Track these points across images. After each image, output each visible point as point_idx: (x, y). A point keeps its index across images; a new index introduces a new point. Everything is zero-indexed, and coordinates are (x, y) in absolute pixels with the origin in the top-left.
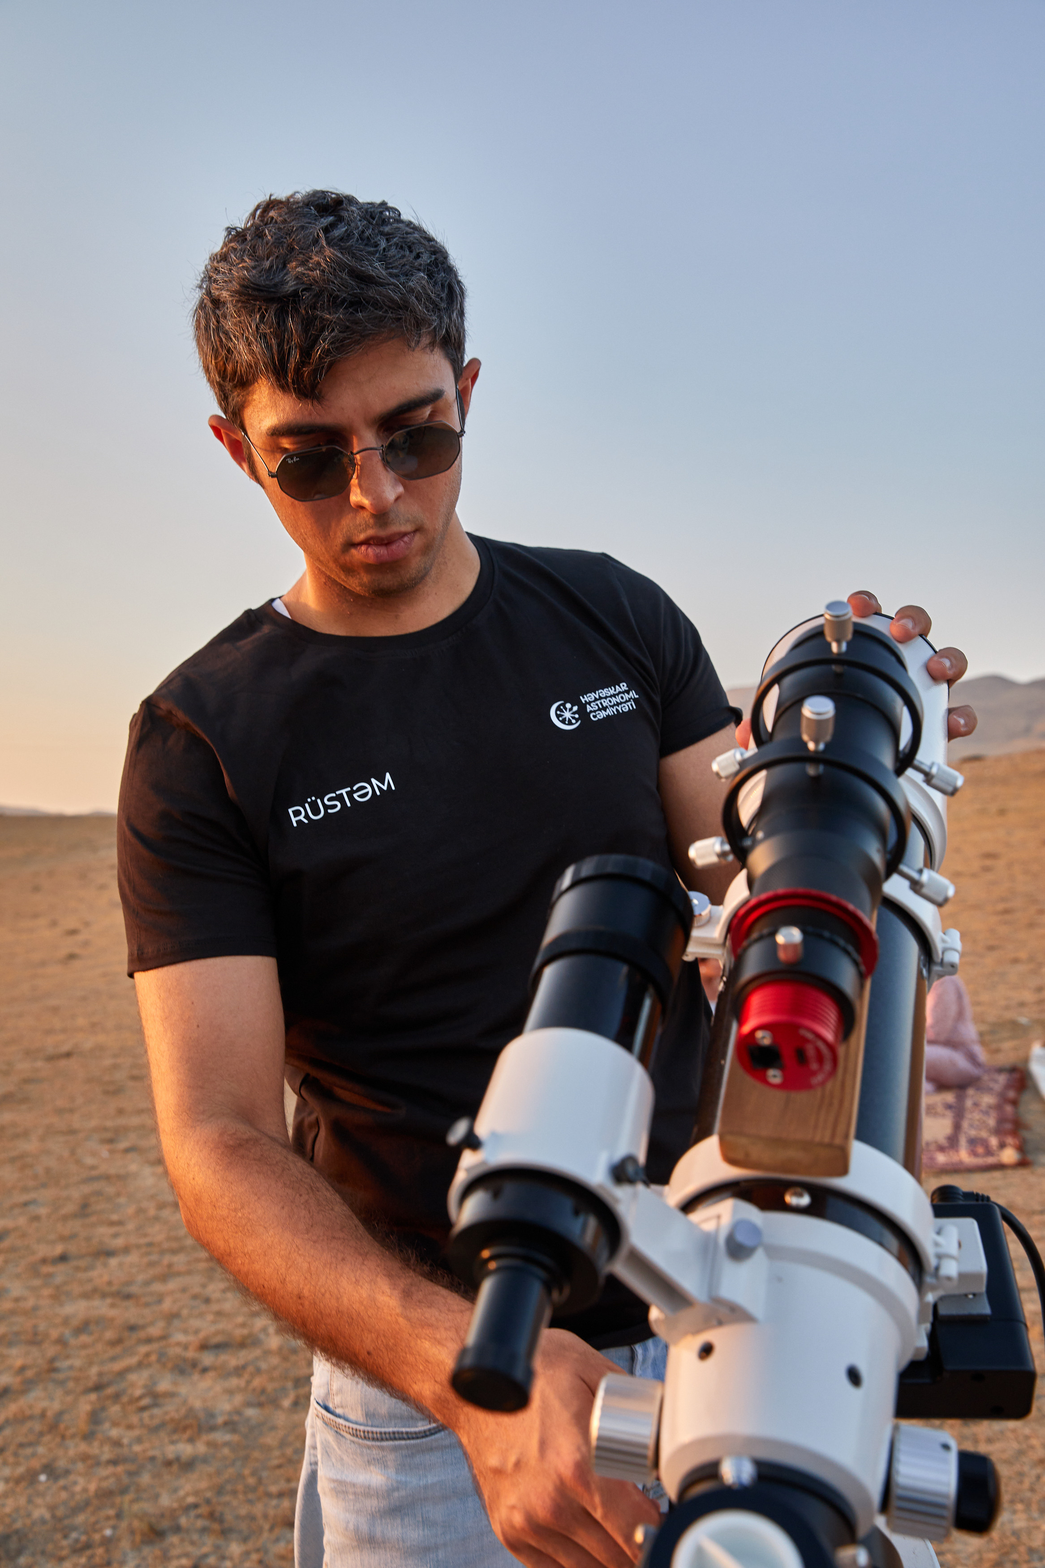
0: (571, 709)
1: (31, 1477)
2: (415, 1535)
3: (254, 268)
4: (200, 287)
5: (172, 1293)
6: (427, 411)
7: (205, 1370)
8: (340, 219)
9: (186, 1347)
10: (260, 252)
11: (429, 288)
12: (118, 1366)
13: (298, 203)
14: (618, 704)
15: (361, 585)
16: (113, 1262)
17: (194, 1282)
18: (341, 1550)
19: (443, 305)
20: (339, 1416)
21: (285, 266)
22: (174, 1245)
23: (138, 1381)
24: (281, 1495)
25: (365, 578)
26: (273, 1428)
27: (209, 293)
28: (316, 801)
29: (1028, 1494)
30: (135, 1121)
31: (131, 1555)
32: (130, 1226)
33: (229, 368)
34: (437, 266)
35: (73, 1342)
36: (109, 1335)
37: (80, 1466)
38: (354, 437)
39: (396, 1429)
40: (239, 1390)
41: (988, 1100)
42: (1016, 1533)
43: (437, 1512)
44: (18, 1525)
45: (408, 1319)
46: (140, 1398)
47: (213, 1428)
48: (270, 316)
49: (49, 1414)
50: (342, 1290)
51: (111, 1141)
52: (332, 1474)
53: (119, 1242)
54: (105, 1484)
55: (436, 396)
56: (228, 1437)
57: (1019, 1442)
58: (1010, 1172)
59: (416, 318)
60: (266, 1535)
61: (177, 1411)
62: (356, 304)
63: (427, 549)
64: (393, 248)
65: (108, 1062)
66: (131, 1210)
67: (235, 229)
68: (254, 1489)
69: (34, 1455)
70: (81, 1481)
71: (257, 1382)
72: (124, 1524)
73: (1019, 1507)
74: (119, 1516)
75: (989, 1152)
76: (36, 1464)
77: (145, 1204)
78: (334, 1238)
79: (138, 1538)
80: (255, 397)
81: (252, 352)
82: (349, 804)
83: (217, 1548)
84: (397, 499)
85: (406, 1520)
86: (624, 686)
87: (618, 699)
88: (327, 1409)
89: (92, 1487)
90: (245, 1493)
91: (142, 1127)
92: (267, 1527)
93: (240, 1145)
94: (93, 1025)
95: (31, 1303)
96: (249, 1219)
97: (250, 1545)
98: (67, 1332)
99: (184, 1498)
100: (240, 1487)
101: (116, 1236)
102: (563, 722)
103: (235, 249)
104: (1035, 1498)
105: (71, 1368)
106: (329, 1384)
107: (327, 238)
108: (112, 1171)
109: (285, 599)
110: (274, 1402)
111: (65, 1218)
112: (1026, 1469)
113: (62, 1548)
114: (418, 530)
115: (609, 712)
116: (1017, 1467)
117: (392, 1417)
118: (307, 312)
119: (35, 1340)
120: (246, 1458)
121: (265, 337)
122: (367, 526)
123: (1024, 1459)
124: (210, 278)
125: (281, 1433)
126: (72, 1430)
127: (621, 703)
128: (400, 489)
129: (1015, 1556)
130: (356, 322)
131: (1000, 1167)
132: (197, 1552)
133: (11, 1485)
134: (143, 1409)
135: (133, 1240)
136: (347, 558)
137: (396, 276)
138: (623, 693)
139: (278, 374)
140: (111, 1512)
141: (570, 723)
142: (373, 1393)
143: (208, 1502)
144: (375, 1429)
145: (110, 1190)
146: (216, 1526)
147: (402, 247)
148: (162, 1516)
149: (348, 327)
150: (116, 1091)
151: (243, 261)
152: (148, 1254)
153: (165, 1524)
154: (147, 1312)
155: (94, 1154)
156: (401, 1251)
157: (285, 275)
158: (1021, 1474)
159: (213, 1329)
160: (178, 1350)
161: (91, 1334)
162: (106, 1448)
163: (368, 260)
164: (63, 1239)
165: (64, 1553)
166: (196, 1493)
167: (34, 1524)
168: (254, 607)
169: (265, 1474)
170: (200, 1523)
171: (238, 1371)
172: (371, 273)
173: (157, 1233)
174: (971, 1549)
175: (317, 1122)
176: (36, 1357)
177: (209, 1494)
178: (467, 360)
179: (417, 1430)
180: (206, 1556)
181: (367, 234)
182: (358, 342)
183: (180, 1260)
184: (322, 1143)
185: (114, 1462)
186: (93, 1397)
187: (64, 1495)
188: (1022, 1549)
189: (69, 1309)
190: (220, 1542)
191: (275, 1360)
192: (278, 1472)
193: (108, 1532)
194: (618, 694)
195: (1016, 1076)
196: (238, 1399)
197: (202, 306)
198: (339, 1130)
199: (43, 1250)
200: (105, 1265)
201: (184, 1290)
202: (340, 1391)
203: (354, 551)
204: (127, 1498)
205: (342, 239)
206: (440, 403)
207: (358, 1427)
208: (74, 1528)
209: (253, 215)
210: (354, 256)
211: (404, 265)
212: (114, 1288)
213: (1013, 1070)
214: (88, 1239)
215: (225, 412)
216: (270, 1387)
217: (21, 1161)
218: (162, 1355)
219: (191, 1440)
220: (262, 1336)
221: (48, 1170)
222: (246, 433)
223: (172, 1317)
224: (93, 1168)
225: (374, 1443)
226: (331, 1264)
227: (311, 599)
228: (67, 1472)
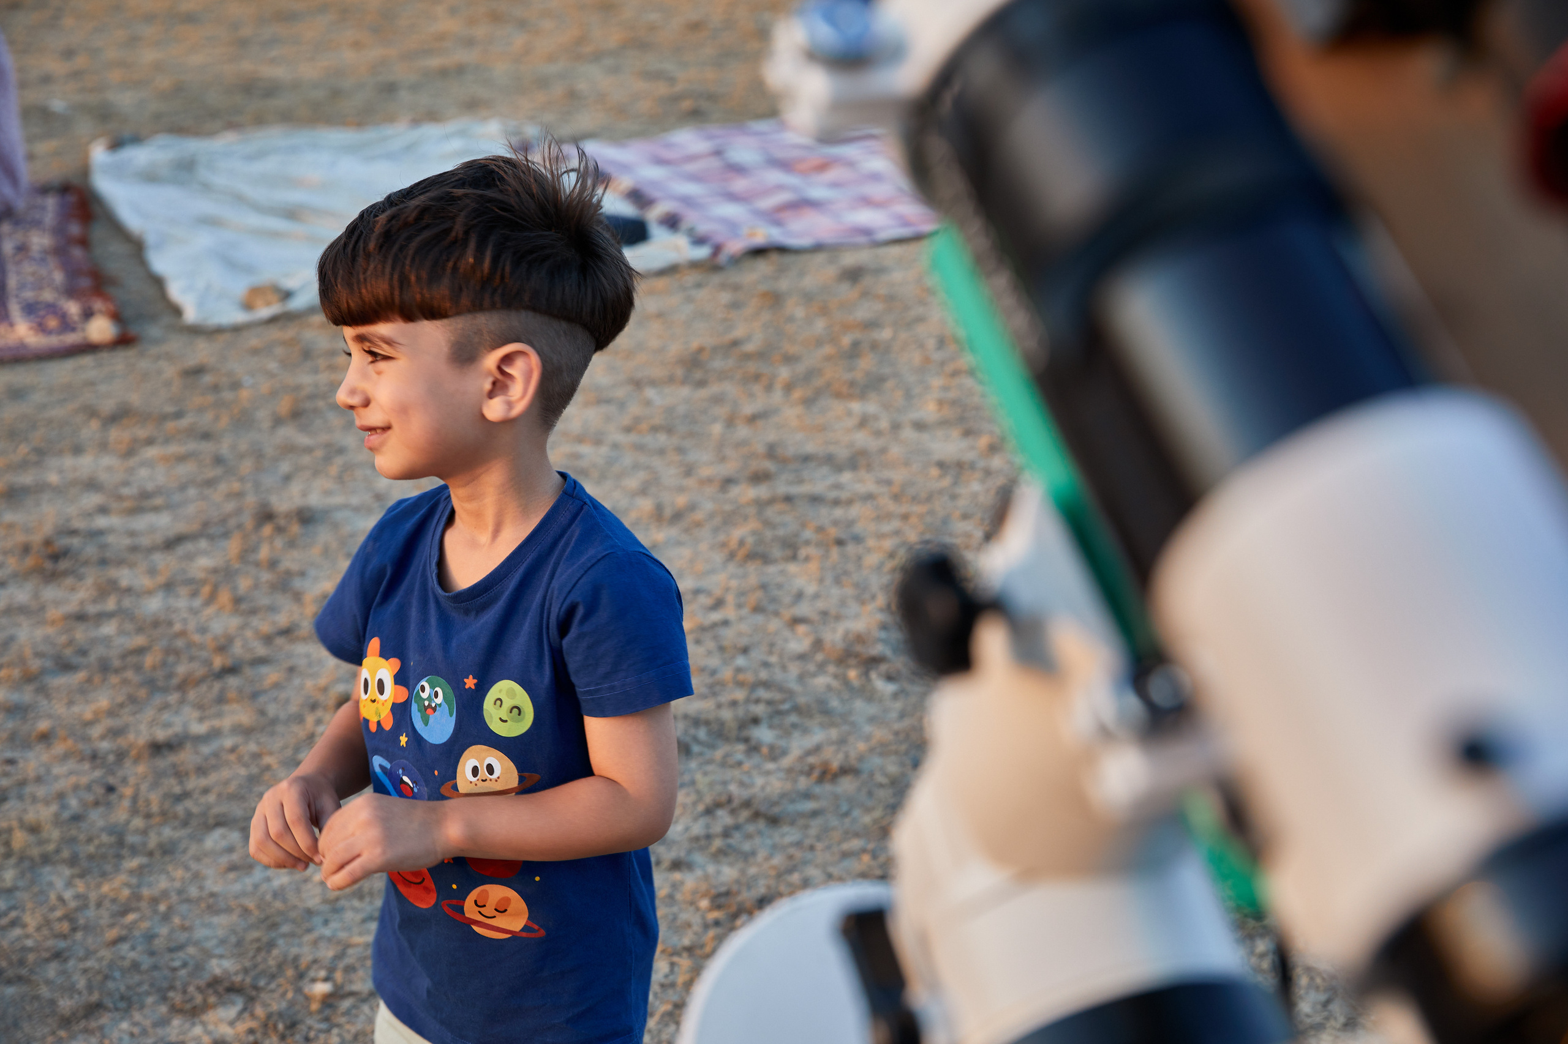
41: (40, 241)
57: (246, 765)
58: (104, 355)
75: (66, 325)
131: (89, 348)
195: (72, 199)
213: (65, 189)
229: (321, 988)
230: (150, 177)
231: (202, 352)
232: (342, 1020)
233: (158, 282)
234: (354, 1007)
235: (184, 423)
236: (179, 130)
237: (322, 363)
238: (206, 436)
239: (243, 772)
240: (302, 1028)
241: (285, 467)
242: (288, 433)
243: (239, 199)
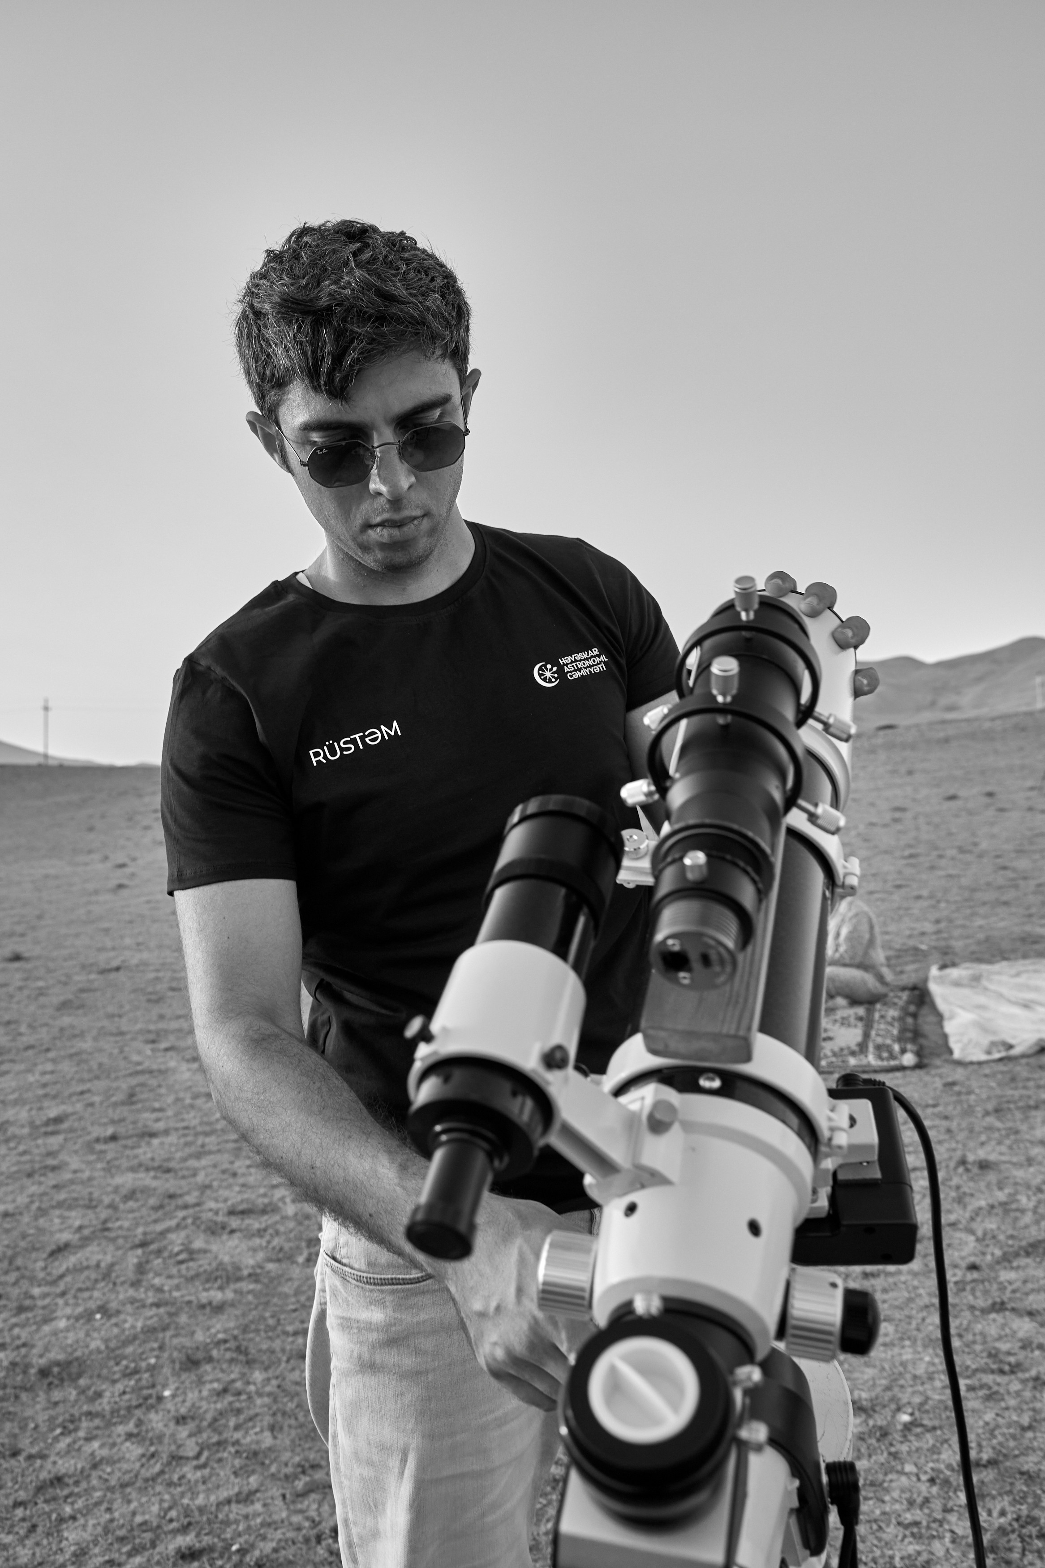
0: (551, 670)
1: (88, 1316)
2: (409, 1362)
3: (292, 285)
4: (241, 301)
5: (204, 1168)
6: (437, 413)
7: (232, 1232)
8: (366, 245)
9: (217, 1213)
10: (297, 271)
11: (443, 307)
12: (159, 1227)
13: (329, 230)
14: (590, 666)
15: (375, 561)
16: (155, 1142)
17: (224, 1159)
18: (345, 1374)
19: (454, 322)
20: (345, 1265)
21: (319, 284)
22: (207, 1129)
23: (177, 1240)
24: (296, 1334)
25: (380, 555)
26: (290, 1279)
27: (251, 306)
28: (333, 743)
29: (915, 1333)
30: (174, 1025)
31: (171, 1380)
32: (170, 1113)
33: (268, 372)
34: (448, 289)
35: (122, 1206)
36: (152, 1201)
37: (129, 1308)
38: (375, 433)
39: (393, 1276)
40: (261, 1248)
41: (893, 1013)
42: (903, 1364)
43: (427, 1344)
44: (78, 1353)
45: (404, 1188)
46: (178, 1254)
47: (239, 1279)
48: (307, 327)
49: (103, 1265)
50: (348, 1163)
51: (153, 1042)
52: (340, 1312)
53: (161, 1125)
54: (149, 1323)
55: (445, 400)
56: (252, 1286)
57: (909, 1292)
58: (908, 1072)
59: (432, 333)
60: (283, 1365)
61: (210, 1264)
62: (381, 319)
63: (433, 531)
64: (412, 271)
65: (152, 975)
66: (170, 1099)
67: (273, 251)
68: (274, 1329)
69: (91, 1298)
70: (130, 1320)
71: (276, 1242)
72: (166, 1355)
73: (907, 1343)
74: (161, 1348)
75: (892, 1057)
76: (92, 1305)
77: (181, 1095)
78: (342, 1119)
79: (177, 1366)
80: (290, 396)
81: (289, 357)
82: (361, 747)
83: (243, 1375)
84: (410, 487)
85: (402, 1349)
86: (595, 651)
87: (591, 662)
88: (334, 1259)
89: (139, 1325)
90: (266, 1332)
91: (180, 1030)
92: (284, 1358)
93: (263, 1039)
94: (138, 944)
95: (87, 1174)
96: (270, 1102)
97: (270, 1373)
98: (117, 1199)
99: (215, 1335)
100: (262, 1327)
101: (158, 1120)
102: (545, 680)
103: (275, 269)
104: (920, 1336)
105: (121, 1228)
106: (336, 1239)
107: (355, 261)
108: (155, 1067)
109: (308, 572)
110: (290, 1258)
111: (115, 1105)
112: (914, 1312)
113: (115, 1373)
114: (426, 515)
115: (583, 672)
116: (906, 1312)
117: (390, 1266)
118: (339, 325)
119: (91, 1205)
120: (267, 1303)
121: (301, 345)
122: (383, 510)
123: (913, 1306)
124: (253, 293)
125: (296, 1284)
126: (122, 1279)
127: (593, 665)
128: (413, 479)
129: (902, 1382)
130: (383, 335)
131: (902, 1068)
132: (226, 1378)
133: (72, 1321)
134: (181, 1262)
135: (172, 1124)
136: (365, 537)
137: (415, 296)
138: (595, 657)
139: (312, 377)
140: (156, 1345)
141: (550, 682)
142: (374, 1248)
143: (235, 1338)
144: (376, 1276)
145: (153, 1082)
146: (242, 1358)
147: (419, 271)
148: (198, 1348)
149: (374, 339)
150: (159, 1000)
151: (282, 279)
152: (185, 1135)
153: (200, 1355)
154: (183, 1183)
155: (139, 1052)
156: (399, 1131)
157: (319, 292)
158: (910, 1317)
159: (239, 1198)
160: (210, 1214)
161: (137, 1200)
162: (150, 1294)
163: (392, 281)
164: (113, 1122)
165: (117, 1376)
166: (225, 1331)
167: (91, 1353)
168: (281, 578)
169: (282, 1317)
170: (228, 1355)
171: (260, 1233)
172: (394, 292)
173: (192, 1119)
174: (866, 1377)
175: (329, 1021)
176: (91, 1219)
177: (236, 1332)
178: (469, 370)
179: (411, 1276)
180: (233, 1381)
181: (391, 258)
182: (382, 353)
183: (211, 1141)
184: (333, 1038)
185: (157, 1305)
186: (139, 1252)
187: (116, 1330)
188: (908, 1376)
189: (118, 1180)
190: (246, 1370)
191: (291, 1224)
192: (294, 1315)
193: (153, 1361)
194: (590, 658)
195: (916, 993)
196: (261, 1256)
197: (244, 316)
198: (348, 1030)
199: (97, 1132)
200: (149, 1144)
201: (215, 1166)
202: (346, 1244)
203: (370, 532)
204: (168, 1334)
205: (368, 263)
206: (448, 406)
207: (362, 1274)
208: (125, 1357)
209: (289, 240)
210: (379, 277)
211: (421, 287)
212: (156, 1164)
213: (914, 988)
214: (134, 1123)
215: (261, 410)
216: (287, 1246)
217: (77, 1057)
218: (196, 1219)
219: (221, 1288)
220: (280, 1204)
221: (100, 1065)
222: (280, 428)
223: (205, 1188)
224: (139, 1064)
225: (375, 1287)
226: (340, 1140)
227: (330, 572)
228: (118, 1312)
229: (905, 1418)
230: (957, 984)
231: (959, 1074)
232: (912, 1438)
233: (945, 1037)
234: (922, 1433)
235: (936, 1110)
236: (980, 960)
237: (1020, 1085)
238: (946, 1118)
239: (906, 1295)
240: (890, 1437)
241: (983, 1138)
242: (991, 1120)
243: (1001, 996)
